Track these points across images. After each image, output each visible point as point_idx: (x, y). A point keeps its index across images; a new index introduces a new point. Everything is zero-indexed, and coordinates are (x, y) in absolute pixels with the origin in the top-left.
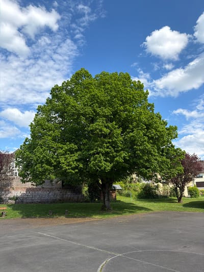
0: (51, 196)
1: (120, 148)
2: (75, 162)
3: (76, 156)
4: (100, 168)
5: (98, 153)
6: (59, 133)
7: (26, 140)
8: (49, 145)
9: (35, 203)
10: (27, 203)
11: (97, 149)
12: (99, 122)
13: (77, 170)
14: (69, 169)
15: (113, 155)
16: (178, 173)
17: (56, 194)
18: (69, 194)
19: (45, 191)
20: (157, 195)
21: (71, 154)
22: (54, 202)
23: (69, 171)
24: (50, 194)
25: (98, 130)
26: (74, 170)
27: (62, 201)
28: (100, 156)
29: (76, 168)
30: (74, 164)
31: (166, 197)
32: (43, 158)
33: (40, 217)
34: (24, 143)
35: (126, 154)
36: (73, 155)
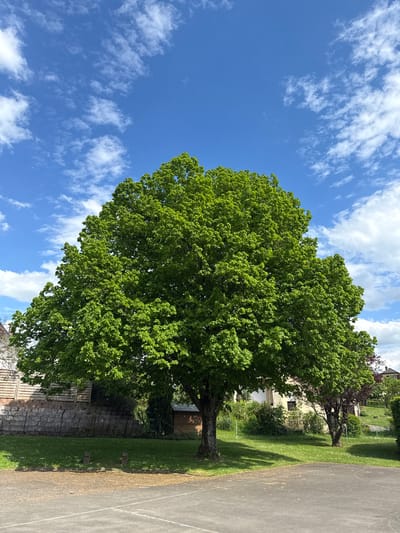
0: (68, 419)
1: (271, 321)
2: (173, 344)
3: (173, 329)
4: (230, 360)
5: (229, 327)
6: (137, 277)
7: (47, 287)
8: (114, 300)
9: (30, 433)
10: (12, 434)
11: (225, 318)
12: (238, 260)
13: (176, 362)
14: (160, 358)
15: (256, 335)
16: (365, 381)
17: (79, 417)
18: (105, 419)
19: (54, 407)
20: (284, 428)
21: (162, 324)
22: (73, 433)
23: (159, 361)
24: (65, 415)
25: (236, 277)
26: (169, 361)
27: (90, 432)
28: (232, 334)
29: (174, 356)
30: (171, 348)
31: (300, 432)
32: (101, 329)
33: (61, 469)
34: (42, 294)
35: (286, 334)
36: (165, 327)
